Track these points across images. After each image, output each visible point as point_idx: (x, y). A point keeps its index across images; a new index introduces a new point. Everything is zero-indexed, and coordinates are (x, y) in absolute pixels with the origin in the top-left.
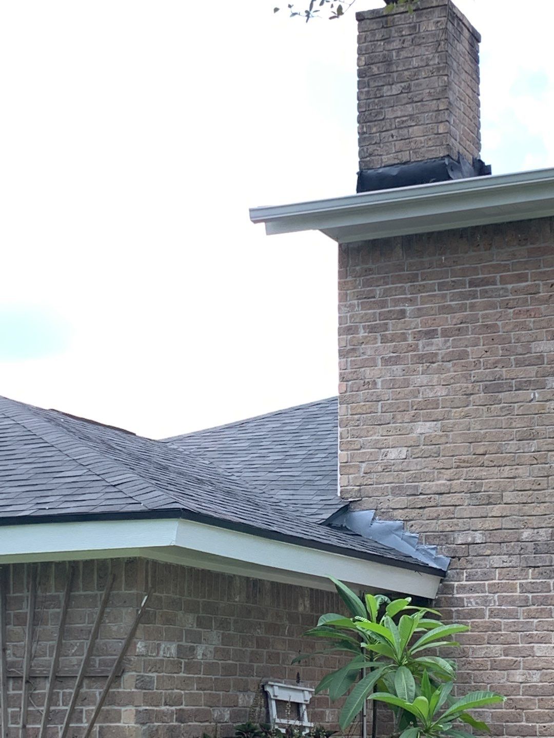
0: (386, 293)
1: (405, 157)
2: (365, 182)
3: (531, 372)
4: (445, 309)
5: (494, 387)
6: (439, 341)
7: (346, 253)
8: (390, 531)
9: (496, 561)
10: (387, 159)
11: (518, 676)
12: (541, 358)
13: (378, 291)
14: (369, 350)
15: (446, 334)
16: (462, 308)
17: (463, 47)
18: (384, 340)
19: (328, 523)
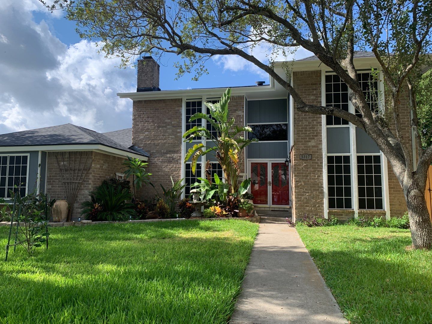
0: (141, 110)
1: (145, 86)
2: (138, 90)
3: (165, 125)
4: (150, 113)
5: (159, 127)
6: (150, 118)
7: (134, 102)
8: (140, 150)
9: (157, 155)
10: (142, 86)
11: (160, 173)
12: (166, 123)
13: (140, 109)
14: (138, 119)
15: (151, 117)
16: (154, 113)
17: (156, 68)
18: (140, 118)
19: (129, 148)
